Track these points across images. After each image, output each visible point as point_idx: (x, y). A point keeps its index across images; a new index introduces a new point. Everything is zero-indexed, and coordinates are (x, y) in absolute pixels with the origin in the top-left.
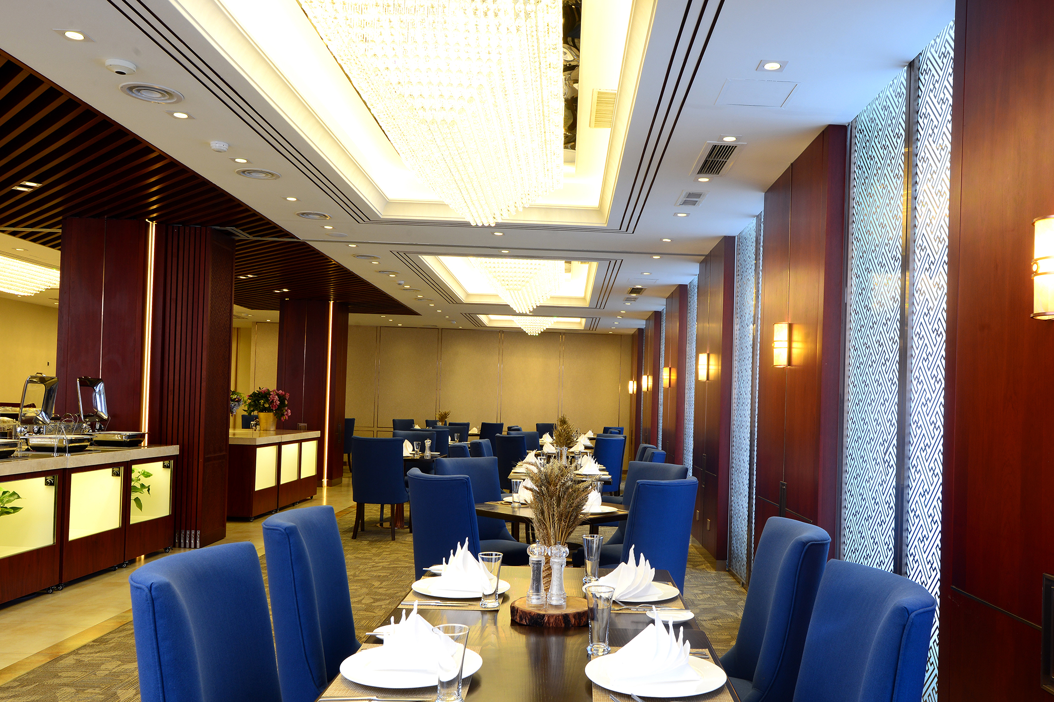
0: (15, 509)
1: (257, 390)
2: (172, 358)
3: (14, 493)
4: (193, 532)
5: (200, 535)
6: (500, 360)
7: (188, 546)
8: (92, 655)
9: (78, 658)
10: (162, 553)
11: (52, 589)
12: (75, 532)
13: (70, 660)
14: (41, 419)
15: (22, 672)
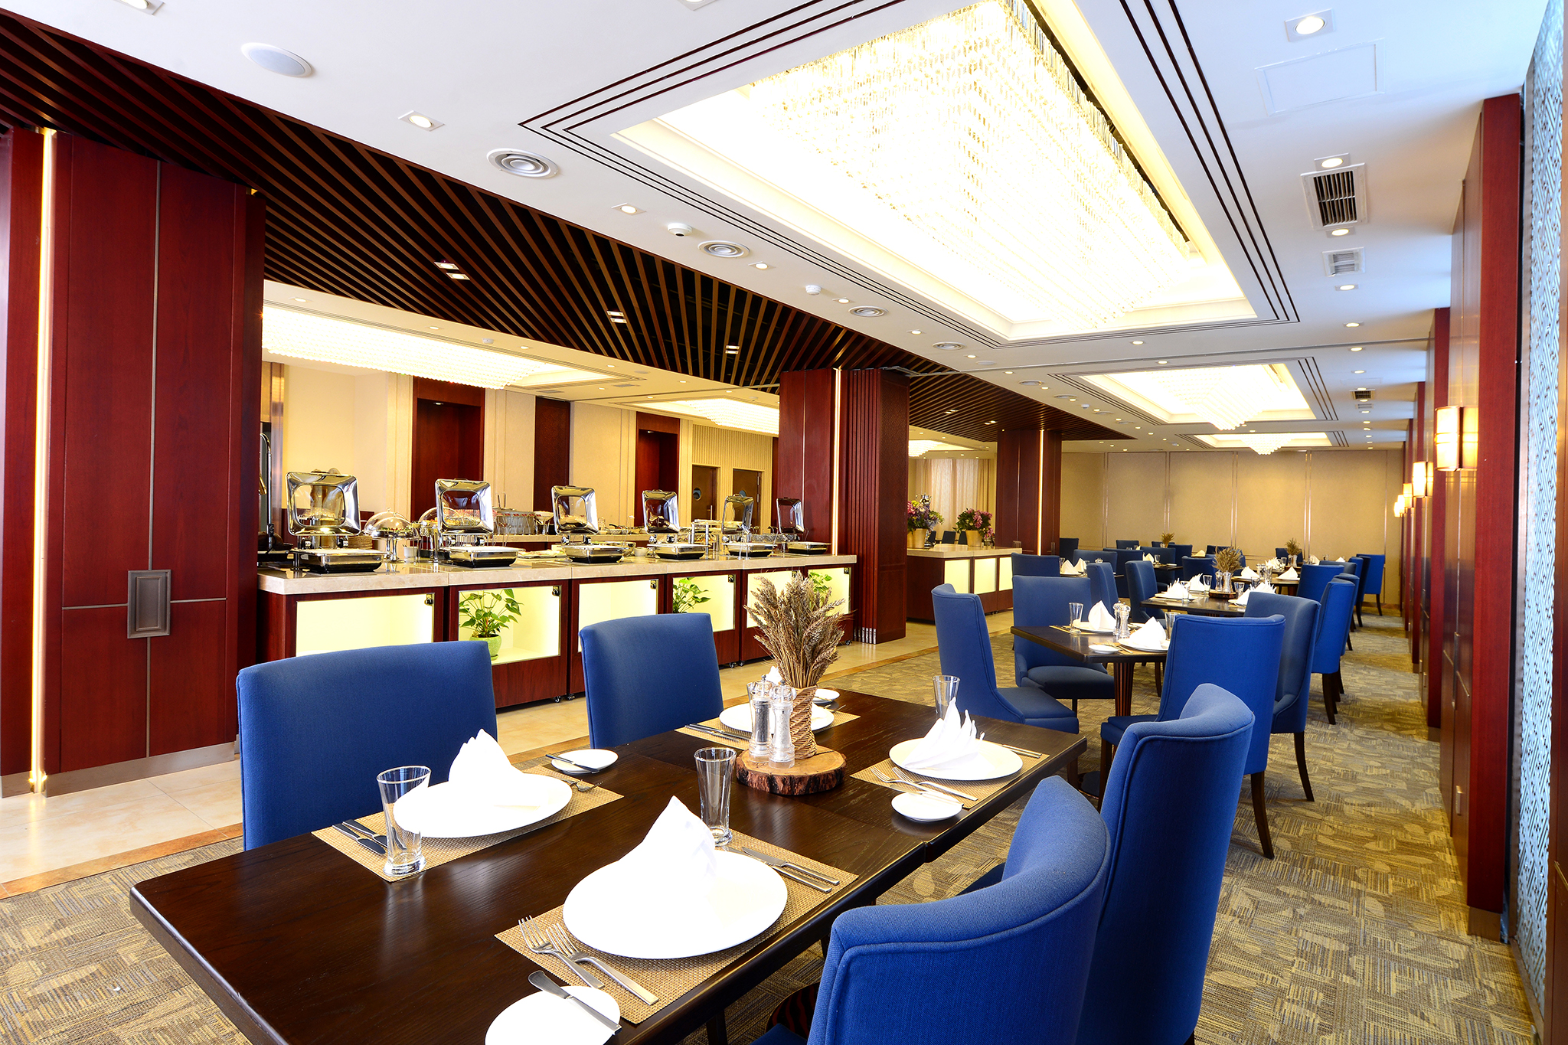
0: (705, 599)
1: (964, 510)
4: (871, 630)
5: (877, 632)
6: (1235, 483)
11: (733, 665)
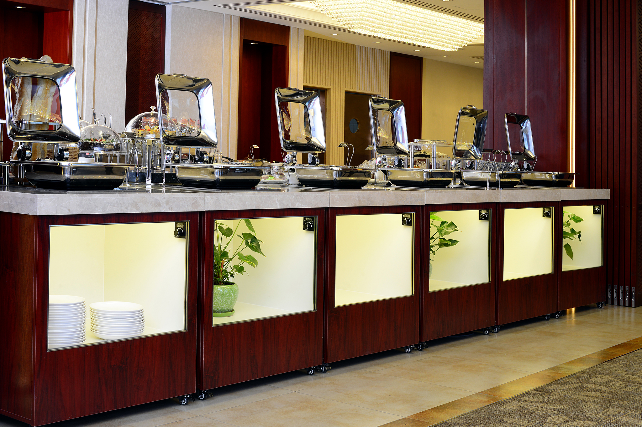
0: (453, 242)
2: (598, 93)
3: (452, 224)
4: (627, 288)
5: (635, 292)
7: (621, 303)
8: (536, 404)
9: (522, 405)
10: (594, 308)
11: (489, 331)
12: (509, 274)
13: (514, 406)
14: (473, 153)
15: (467, 410)
